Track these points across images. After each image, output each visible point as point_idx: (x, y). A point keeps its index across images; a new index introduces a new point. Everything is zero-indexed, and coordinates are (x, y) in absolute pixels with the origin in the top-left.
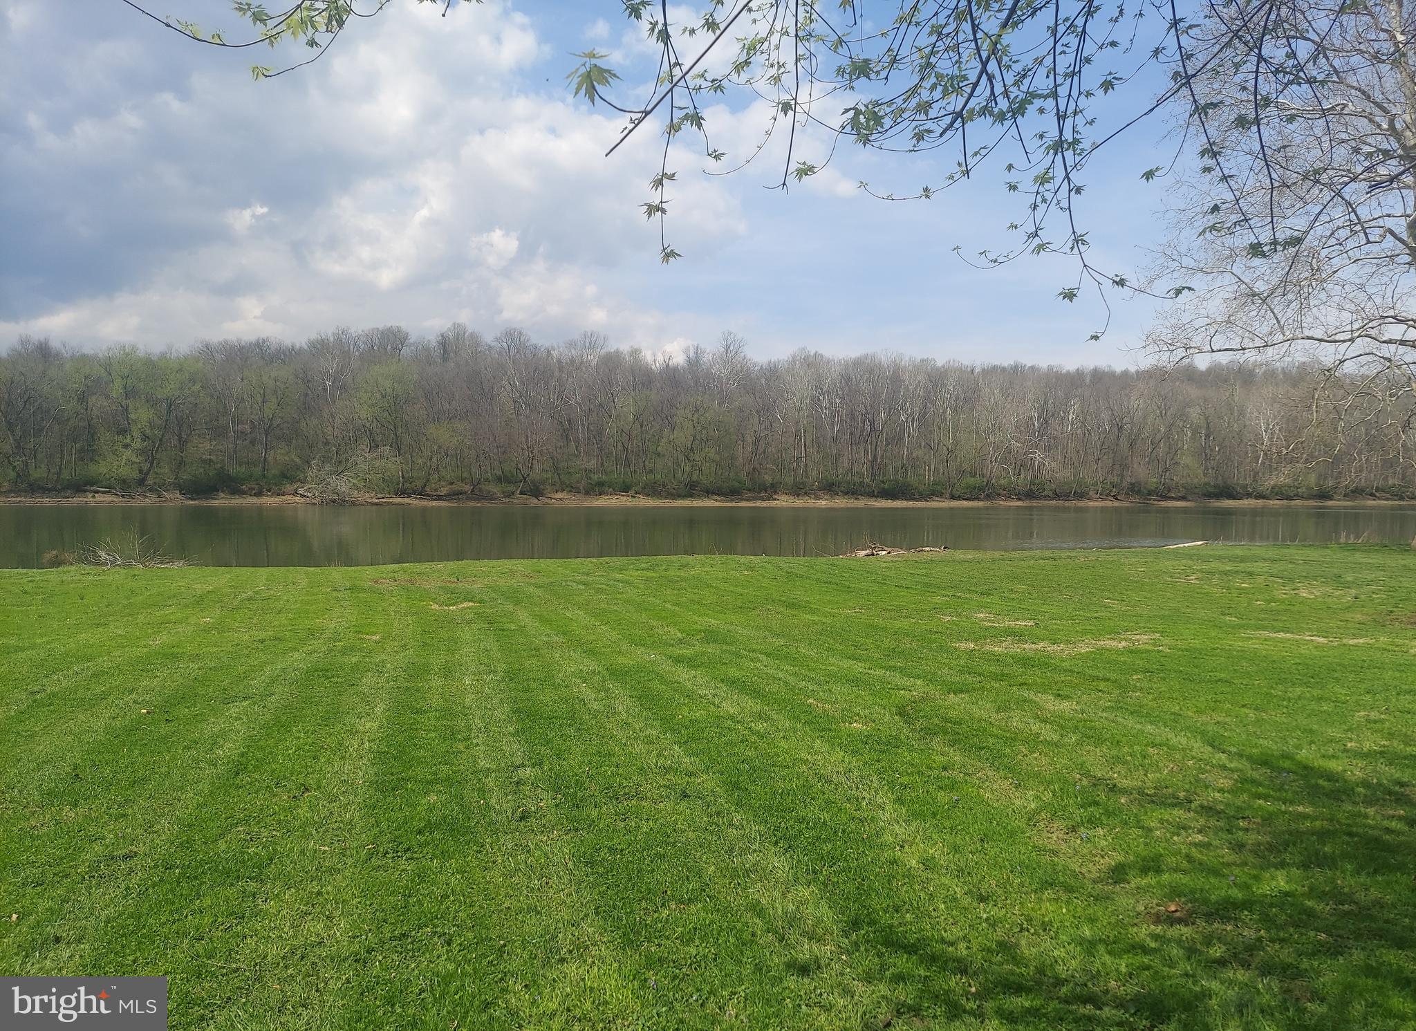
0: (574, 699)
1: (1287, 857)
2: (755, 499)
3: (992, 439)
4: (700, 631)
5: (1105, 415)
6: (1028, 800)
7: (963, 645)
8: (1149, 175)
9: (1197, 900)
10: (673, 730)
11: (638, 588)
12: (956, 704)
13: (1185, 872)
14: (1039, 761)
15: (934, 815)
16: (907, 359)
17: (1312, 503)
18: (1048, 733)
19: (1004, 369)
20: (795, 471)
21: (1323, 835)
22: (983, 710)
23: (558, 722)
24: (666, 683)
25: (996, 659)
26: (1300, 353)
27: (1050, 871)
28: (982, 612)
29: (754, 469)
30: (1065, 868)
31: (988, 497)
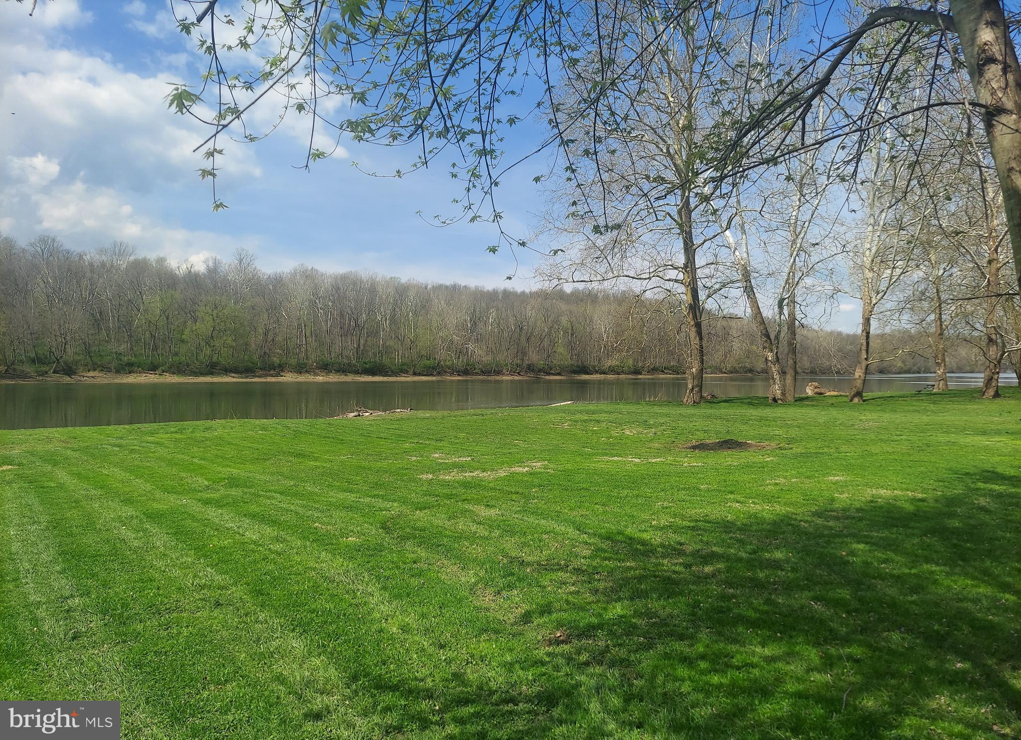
0: (115, 540)
1: (621, 594)
2: (266, 376)
3: (441, 334)
4: (225, 479)
5: (511, 320)
6: (469, 577)
7: (424, 477)
8: (537, 179)
9: (572, 628)
10: (206, 556)
11: (168, 447)
12: (422, 517)
13: (565, 611)
14: (476, 551)
15: (408, 595)
16: (380, 276)
17: (631, 376)
18: (482, 531)
19: (447, 287)
20: (298, 354)
21: (640, 579)
22: (440, 520)
23: (103, 559)
24: (197, 521)
25: (447, 484)
26: (622, 285)
27: (484, 622)
28: (437, 453)
29: (265, 353)
30: (495, 618)
31: (439, 374)
